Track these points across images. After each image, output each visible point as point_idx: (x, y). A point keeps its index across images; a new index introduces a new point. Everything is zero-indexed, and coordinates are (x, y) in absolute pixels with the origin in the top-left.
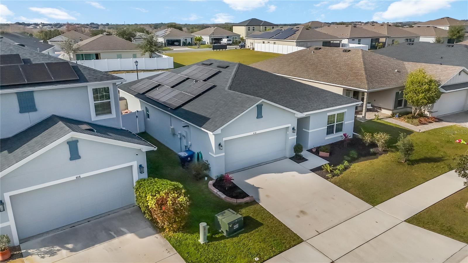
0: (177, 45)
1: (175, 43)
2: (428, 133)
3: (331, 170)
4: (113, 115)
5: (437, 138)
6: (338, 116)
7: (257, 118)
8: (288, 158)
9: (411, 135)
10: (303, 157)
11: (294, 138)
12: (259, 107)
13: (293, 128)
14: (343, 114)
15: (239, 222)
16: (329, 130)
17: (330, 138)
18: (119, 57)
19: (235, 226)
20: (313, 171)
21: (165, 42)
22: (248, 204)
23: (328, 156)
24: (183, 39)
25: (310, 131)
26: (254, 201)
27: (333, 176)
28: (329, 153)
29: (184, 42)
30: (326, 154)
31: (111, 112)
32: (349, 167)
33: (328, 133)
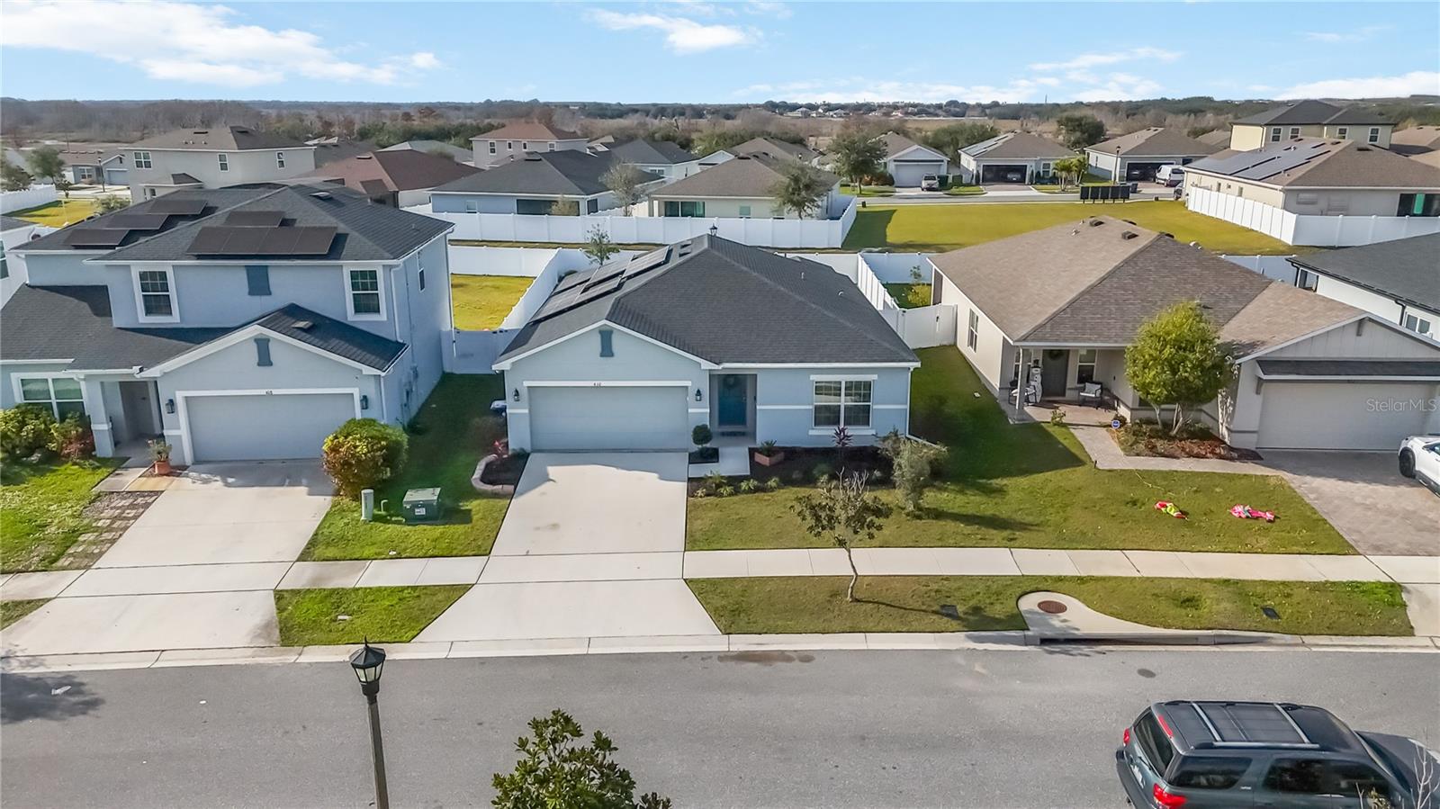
0: (1015, 181)
1: (1008, 176)
2: (1122, 474)
3: (719, 486)
4: (383, 316)
5: (1119, 488)
6: (849, 386)
7: (602, 355)
8: (687, 454)
9: (1064, 470)
10: (711, 456)
11: (701, 412)
12: (606, 336)
13: (699, 391)
14: (868, 385)
15: (426, 505)
16: (826, 416)
17: (825, 435)
18: (745, 213)
19: (416, 510)
20: (690, 480)
21: (978, 171)
22: (496, 495)
23: (768, 464)
24: (1034, 164)
25: (758, 407)
26: (509, 494)
27: (708, 495)
28: (768, 459)
29: (1039, 173)
30: (763, 460)
31: (377, 311)
32: (772, 489)
33: (818, 422)
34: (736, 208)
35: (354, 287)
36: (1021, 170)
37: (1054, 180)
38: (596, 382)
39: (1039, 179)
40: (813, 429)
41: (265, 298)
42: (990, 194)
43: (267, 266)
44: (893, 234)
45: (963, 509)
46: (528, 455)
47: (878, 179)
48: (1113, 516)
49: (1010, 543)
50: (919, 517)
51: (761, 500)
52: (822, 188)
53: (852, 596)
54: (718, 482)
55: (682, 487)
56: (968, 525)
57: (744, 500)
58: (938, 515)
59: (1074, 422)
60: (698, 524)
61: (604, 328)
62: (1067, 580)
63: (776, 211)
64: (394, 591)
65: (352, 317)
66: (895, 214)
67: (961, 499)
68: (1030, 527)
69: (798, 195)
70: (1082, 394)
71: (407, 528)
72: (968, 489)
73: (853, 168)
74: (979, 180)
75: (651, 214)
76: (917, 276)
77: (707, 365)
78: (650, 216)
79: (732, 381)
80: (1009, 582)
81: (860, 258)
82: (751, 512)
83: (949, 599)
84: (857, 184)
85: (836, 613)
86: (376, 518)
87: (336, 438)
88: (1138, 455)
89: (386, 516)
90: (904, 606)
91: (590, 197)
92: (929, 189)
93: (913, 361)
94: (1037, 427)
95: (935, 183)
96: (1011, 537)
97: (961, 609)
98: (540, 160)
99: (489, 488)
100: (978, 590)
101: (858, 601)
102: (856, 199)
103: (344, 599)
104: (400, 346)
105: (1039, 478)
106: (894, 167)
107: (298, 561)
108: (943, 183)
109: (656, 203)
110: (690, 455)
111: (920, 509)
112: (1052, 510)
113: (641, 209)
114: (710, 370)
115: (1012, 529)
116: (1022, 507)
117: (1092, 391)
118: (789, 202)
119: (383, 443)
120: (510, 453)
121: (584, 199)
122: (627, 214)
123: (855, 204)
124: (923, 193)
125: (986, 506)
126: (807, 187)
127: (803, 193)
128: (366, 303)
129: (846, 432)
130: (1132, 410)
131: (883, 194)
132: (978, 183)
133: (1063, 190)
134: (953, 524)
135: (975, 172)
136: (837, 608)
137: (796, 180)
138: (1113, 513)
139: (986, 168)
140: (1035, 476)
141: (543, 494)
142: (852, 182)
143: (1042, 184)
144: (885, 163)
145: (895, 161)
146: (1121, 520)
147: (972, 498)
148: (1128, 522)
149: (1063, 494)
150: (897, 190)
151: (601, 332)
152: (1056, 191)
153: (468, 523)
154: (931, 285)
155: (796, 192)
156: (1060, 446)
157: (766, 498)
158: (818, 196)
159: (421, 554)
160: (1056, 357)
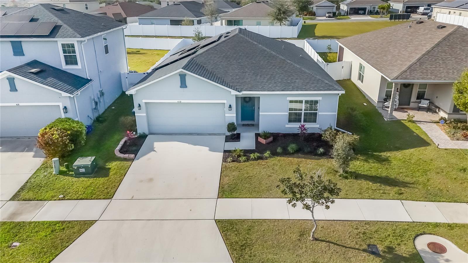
0: (361, 14)
1: (359, 12)
2: (453, 152)
3: (239, 156)
4: (79, 66)
5: (454, 161)
6: (307, 102)
7: (181, 87)
8: (225, 136)
9: (420, 148)
10: (236, 138)
11: (232, 116)
12: (183, 77)
13: (230, 106)
14: (316, 102)
15: (85, 167)
16: (294, 117)
17: (294, 128)
18: (259, 24)
19: (80, 170)
20: (225, 151)
21: (348, 10)
22: (125, 159)
23: (265, 143)
24: (369, 7)
25: (260, 113)
26: (133, 159)
27: (233, 161)
28: (265, 140)
29: (371, 10)
30: (262, 141)
31: (77, 64)
32: (266, 158)
33: (290, 121)
34: (255, 22)
35: (65, 52)
36: (364, 9)
37: (377, 13)
38: (179, 101)
39: (371, 13)
40: (288, 124)
41: (21, 57)
42: (353, 18)
43: (21, 42)
44: (317, 33)
45: (369, 172)
46: (147, 136)
47: (309, 14)
48: (455, 179)
49: (400, 197)
50: (346, 178)
51: (261, 165)
52: (290, 14)
53: (313, 237)
54: (238, 154)
55: (220, 155)
56: (374, 183)
57: (251, 164)
58: (357, 176)
59: (418, 120)
60: (226, 180)
61: (181, 73)
62: (441, 226)
63: (271, 23)
64: (51, 224)
65: (65, 67)
66: (317, 25)
67: (367, 166)
68: (409, 185)
69: (280, 16)
70: (420, 105)
71: (75, 179)
72: (369, 159)
73: (300, 9)
74: (348, 14)
75: (222, 24)
76: (330, 49)
77: (234, 93)
78: (221, 25)
79: (247, 100)
80: (406, 227)
81: (306, 41)
82: (255, 173)
83: (371, 240)
84: (302, 16)
85: (304, 250)
86: (61, 173)
87: (46, 129)
88: (458, 140)
89: (66, 172)
90: (345, 245)
91: (198, 19)
92: (329, 17)
93: (341, 90)
94: (399, 122)
95: (331, 15)
96: (400, 192)
97: (381, 248)
98: (180, 4)
99: (122, 155)
100: (388, 233)
101: (316, 239)
102: (302, 21)
103: (21, 231)
104: (88, 81)
105: (408, 152)
106: (315, 8)
107: (10, 200)
108: (334, 15)
109: (224, 21)
110: (226, 136)
111: (346, 172)
112: (419, 174)
113: (218, 24)
114: (236, 95)
115: (399, 186)
116: (401, 171)
117: (425, 104)
118: (276, 19)
119: (69, 132)
120: (138, 135)
121: (196, 19)
122: (212, 25)
123: (301, 22)
124: (327, 18)
125: (381, 170)
126: (284, 13)
127: (282, 15)
128: (71, 60)
129: (305, 126)
130: (449, 114)
131: (311, 19)
132: (347, 15)
133: (381, 17)
134: (365, 182)
135: (346, 11)
136: (304, 246)
137: (279, 10)
138: (455, 177)
139: (351, 9)
140: (405, 151)
141: (149, 159)
142: (300, 14)
143: (372, 15)
144: (312, 8)
145: (316, 6)
146: (460, 182)
147: (373, 165)
148: (464, 183)
149: (423, 164)
150: (317, 17)
151: (180, 75)
152: (378, 17)
153: (106, 177)
154: (337, 53)
155: (279, 15)
156: (415, 134)
157: (263, 163)
158: (288, 16)
159: (75, 197)
160: (407, 87)
